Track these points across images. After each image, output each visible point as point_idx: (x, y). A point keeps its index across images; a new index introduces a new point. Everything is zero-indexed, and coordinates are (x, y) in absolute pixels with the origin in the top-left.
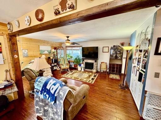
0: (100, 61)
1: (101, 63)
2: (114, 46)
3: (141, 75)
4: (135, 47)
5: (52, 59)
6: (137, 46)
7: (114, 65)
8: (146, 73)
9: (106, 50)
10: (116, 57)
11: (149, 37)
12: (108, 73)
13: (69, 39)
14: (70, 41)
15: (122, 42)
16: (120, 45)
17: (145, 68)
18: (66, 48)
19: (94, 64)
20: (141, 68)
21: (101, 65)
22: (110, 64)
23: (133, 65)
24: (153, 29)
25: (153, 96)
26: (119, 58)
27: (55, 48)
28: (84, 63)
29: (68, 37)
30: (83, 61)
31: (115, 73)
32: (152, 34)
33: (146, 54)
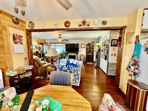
0: (79, 54)
1: (81, 55)
2: (89, 43)
3: (106, 57)
4: (102, 44)
5: (40, 54)
6: (103, 43)
7: (89, 56)
8: (108, 55)
9: (83, 46)
10: (90, 51)
11: (108, 39)
12: (85, 62)
13: (61, 36)
14: (61, 38)
15: (93, 41)
16: (92, 43)
17: (107, 53)
18: (50, 44)
19: (76, 56)
20: (105, 54)
21: (80, 57)
22: (87, 56)
23: (101, 54)
24: (110, 36)
25: (112, 64)
26: (92, 51)
27: (42, 44)
28: (68, 56)
29: (60, 35)
30: (67, 54)
31: (90, 61)
32: (110, 38)
33: (108, 47)
